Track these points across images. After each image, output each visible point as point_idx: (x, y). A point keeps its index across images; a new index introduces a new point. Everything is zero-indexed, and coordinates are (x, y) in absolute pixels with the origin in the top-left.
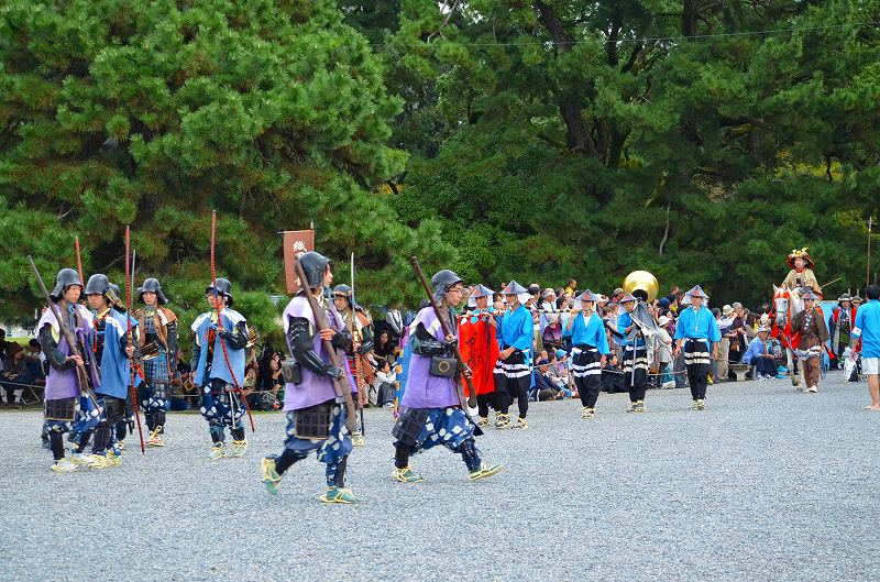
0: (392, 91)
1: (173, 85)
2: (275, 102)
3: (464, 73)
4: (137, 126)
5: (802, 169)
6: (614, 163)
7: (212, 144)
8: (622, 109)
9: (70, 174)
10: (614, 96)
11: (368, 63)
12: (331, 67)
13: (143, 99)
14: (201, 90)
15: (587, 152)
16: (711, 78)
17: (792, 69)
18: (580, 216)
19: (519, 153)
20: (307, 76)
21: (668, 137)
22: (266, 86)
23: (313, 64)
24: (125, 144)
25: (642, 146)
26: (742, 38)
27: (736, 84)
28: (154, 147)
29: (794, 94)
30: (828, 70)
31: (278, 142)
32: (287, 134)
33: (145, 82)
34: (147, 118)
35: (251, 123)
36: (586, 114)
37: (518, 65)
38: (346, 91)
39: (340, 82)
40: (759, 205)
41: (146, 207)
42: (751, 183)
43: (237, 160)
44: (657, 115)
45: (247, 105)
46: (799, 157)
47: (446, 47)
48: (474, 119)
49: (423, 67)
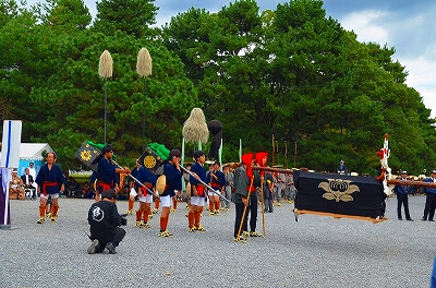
0: (200, 100)
1: (129, 95)
2: (162, 102)
3: (224, 95)
4: (117, 107)
5: (333, 130)
6: (271, 126)
7: (141, 114)
8: (275, 108)
9: (94, 122)
10: (272, 105)
11: (193, 90)
12: (181, 91)
13: (119, 99)
14: (138, 96)
15: (263, 122)
16: (304, 99)
17: (330, 98)
18: (259, 143)
19: (240, 122)
20: (173, 94)
21: (289, 118)
22: (160, 96)
23: (175, 89)
24: (113, 113)
25: (281, 121)
26: (315, 87)
27: (312, 102)
28: (122, 115)
29: (331, 106)
30: (343, 98)
31: (163, 115)
32: (165, 112)
33: (120, 93)
34: (120, 105)
35: (154, 108)
36: (263, 110)
37: (242, 93)
38: (185, 99)
39: (183, 96)
40: (319, 142)
41: (119, 134)
42: (316, 135)
43: (149, 120)
44: (286, 111)
45: (153, 102)
46: (332, 126)
47: (219, 86)
48: (226, 110)
49: (211, 93)
